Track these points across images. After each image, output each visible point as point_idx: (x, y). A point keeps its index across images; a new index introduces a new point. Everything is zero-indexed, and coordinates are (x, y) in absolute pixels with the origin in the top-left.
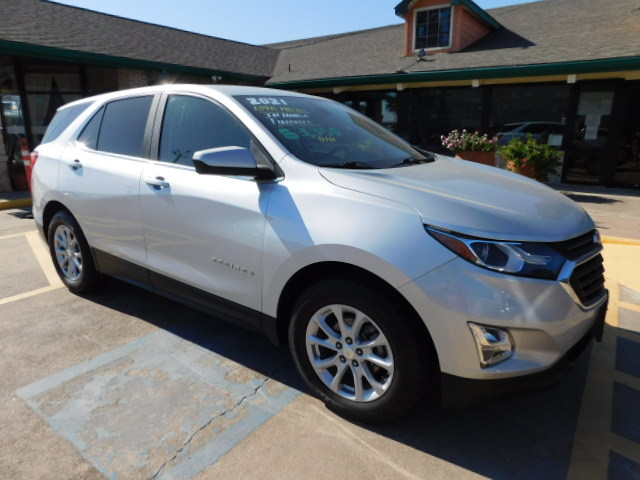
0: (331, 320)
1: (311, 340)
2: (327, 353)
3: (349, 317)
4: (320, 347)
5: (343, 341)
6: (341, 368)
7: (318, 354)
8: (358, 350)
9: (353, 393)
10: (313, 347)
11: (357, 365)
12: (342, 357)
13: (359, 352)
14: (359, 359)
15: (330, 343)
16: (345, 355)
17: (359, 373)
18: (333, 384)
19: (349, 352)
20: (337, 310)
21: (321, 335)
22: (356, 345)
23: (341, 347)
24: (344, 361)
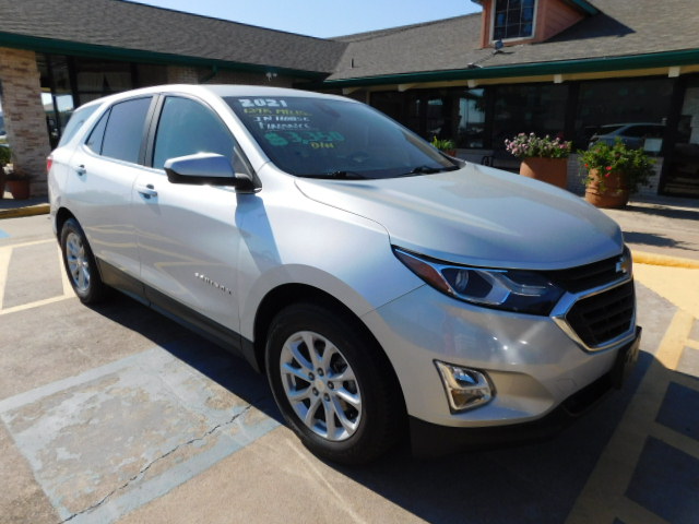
0: (303, 349)
1: (285, 369)
2: (302, 385)
3: (319, 346)
4: (296, 378)
5: (315, 372)
6: (314, 401)
7: (294, 384)
8: (329, 382)
9: (324, 429)
10: (289, 376)
11: (329, 400)
12: (314, 389)
13: (331, 385)
14: (330, 392)
15: (303, 373)
16: (318, 388)
17: (331, 409)
18: (307, 417)
19: (320, 383)
20: (308, 337)
21: (295, 364)
22: (327, 377)
23: (313, 379)
24: (317, 394)
